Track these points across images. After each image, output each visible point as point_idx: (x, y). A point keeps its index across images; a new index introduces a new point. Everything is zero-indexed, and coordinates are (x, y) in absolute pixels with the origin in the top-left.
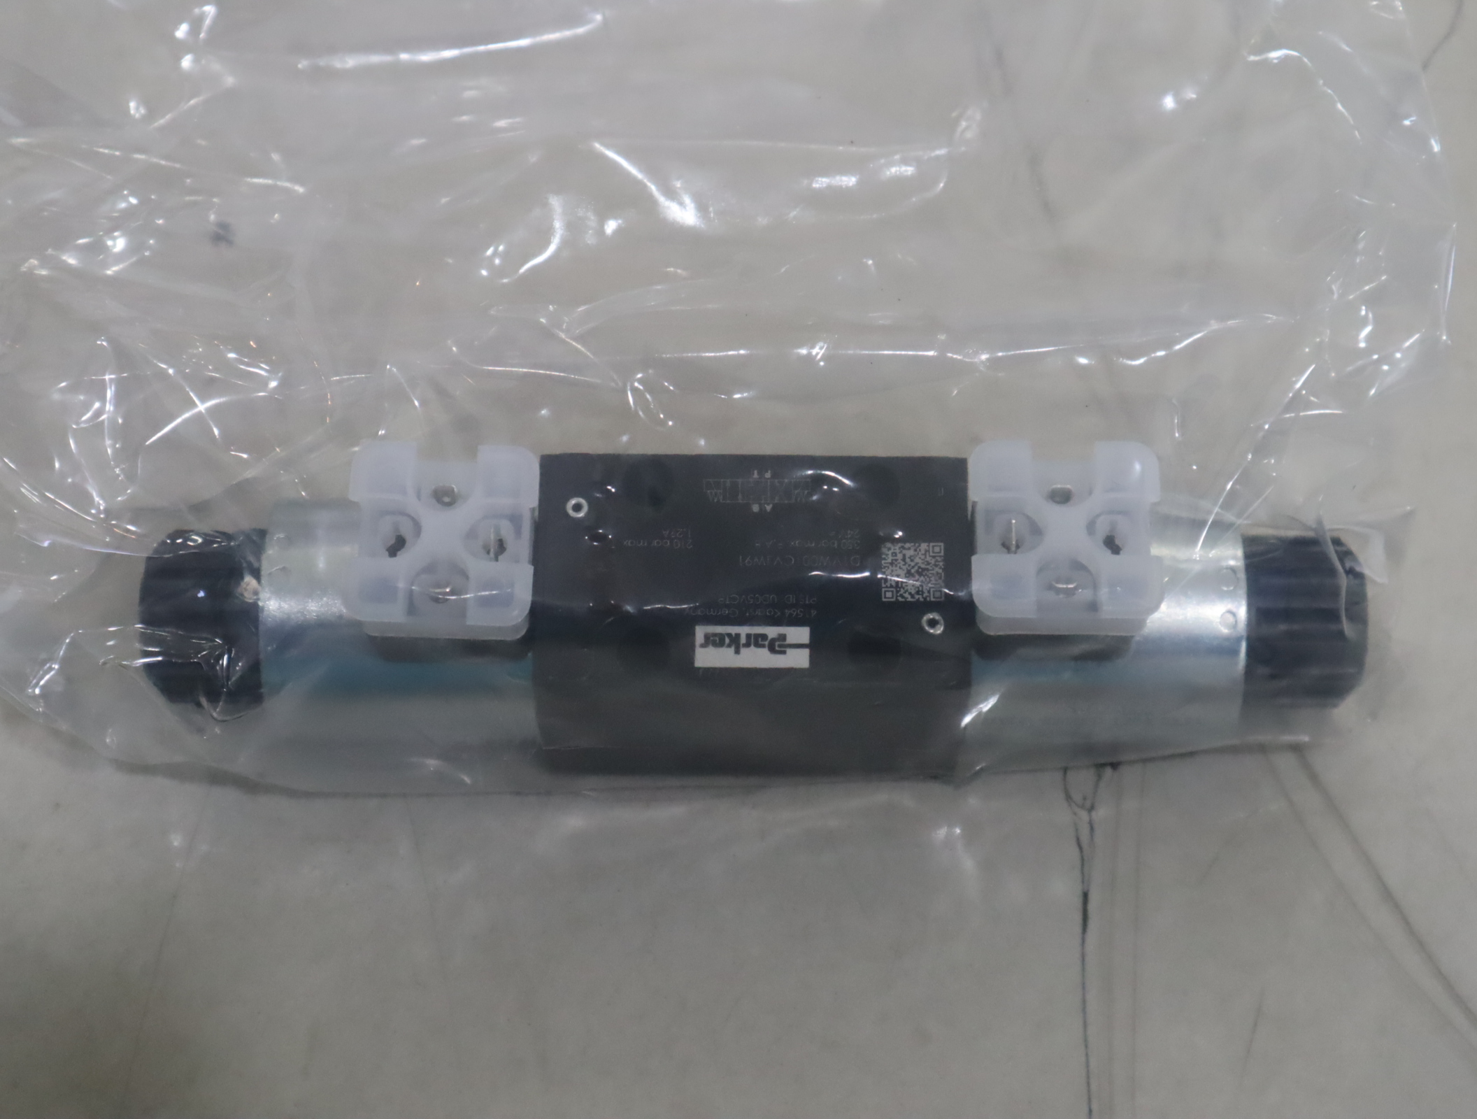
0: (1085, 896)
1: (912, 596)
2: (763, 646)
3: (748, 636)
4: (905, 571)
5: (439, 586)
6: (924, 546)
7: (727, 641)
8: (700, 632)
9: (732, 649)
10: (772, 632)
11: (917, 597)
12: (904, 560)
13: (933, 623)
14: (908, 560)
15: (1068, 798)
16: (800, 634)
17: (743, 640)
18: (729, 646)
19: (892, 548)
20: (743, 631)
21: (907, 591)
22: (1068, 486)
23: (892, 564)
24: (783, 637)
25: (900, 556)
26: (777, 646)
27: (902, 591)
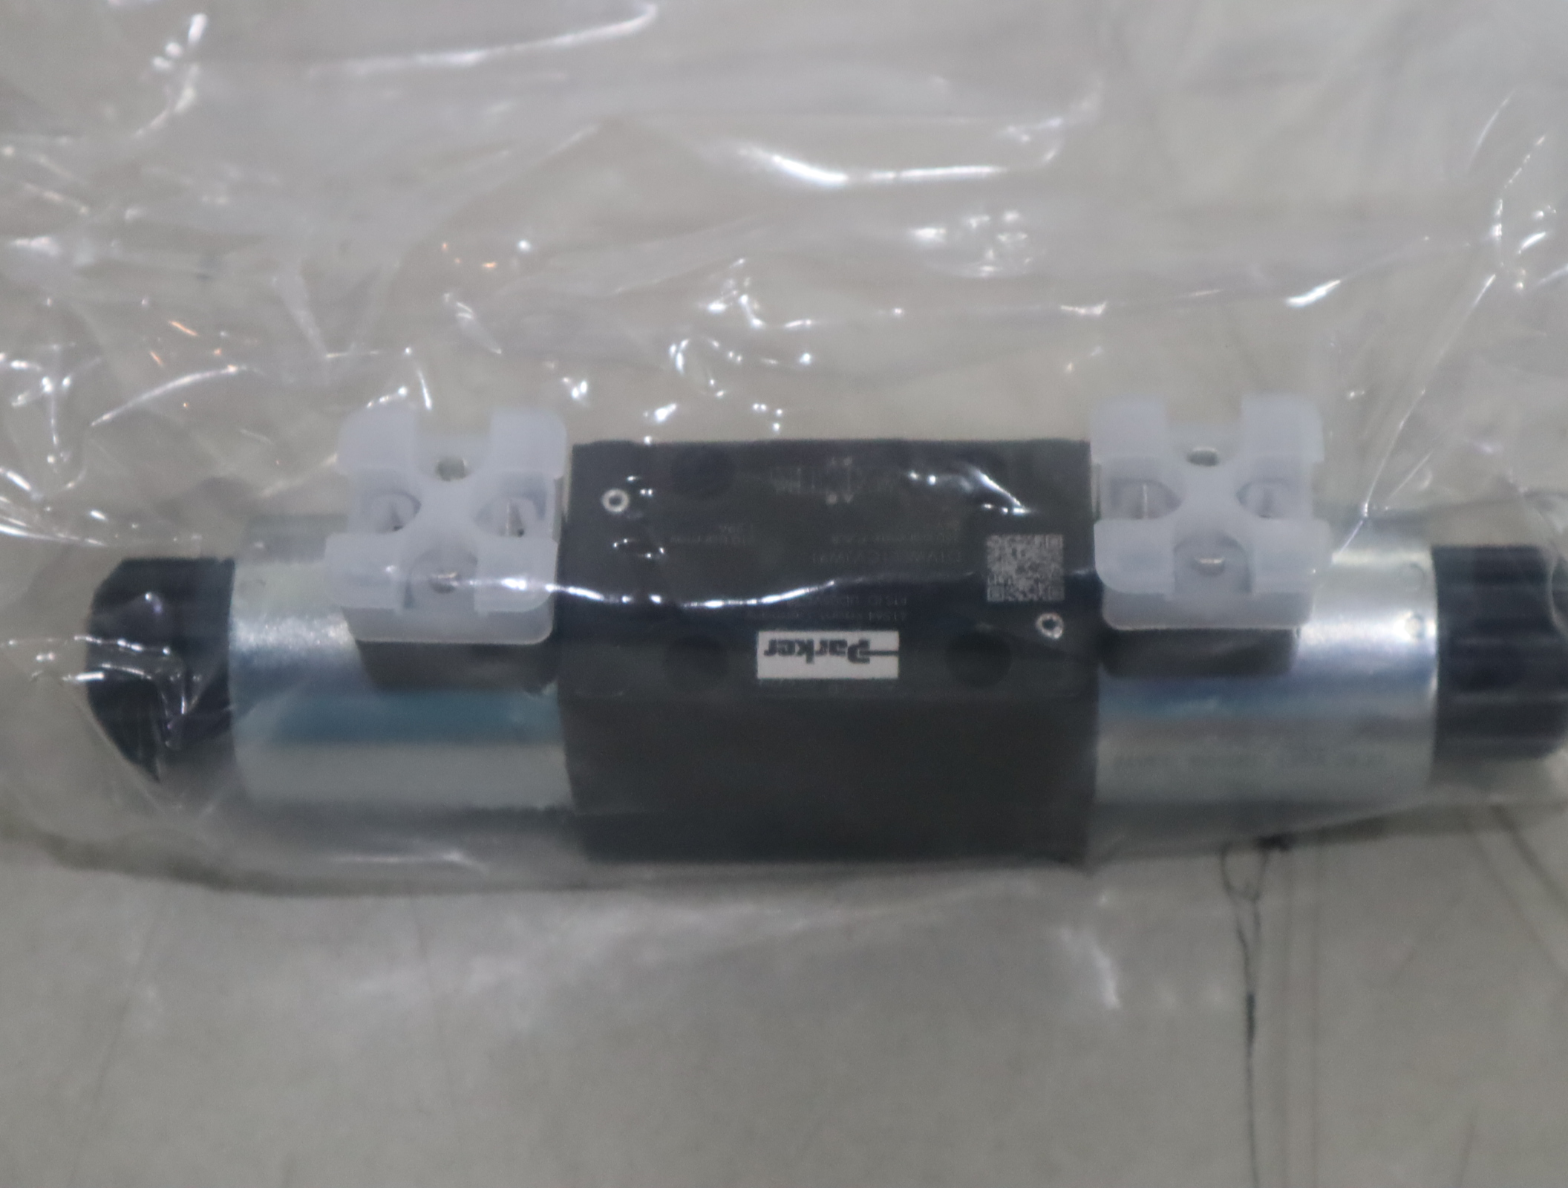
0: (1250, 1002)
1: (1025, 595)
2: (843, 653)
3: (823, 643)
4: (1016, 567)
5: (442, 571)
6: (1038, 539)
7: (797, 648)
8: (764, 639)
9: (804, 657)
10: (852, 637)
11: (1030, 596)
12: (1014, 553)
13: (1049, 625)
14: (1019, 555)
15: (1228, 887)
16: (887, 640)
17: (817, 647)
18: (800, 654)
19: (1000, 541)
20: (816, 637)
21: (1018, 589)
22: (1213, 450)
23: (1000, 559)
24: (864, 644)
25: (1008, 551)
26: (859, 653)
27: (1012, 590)
